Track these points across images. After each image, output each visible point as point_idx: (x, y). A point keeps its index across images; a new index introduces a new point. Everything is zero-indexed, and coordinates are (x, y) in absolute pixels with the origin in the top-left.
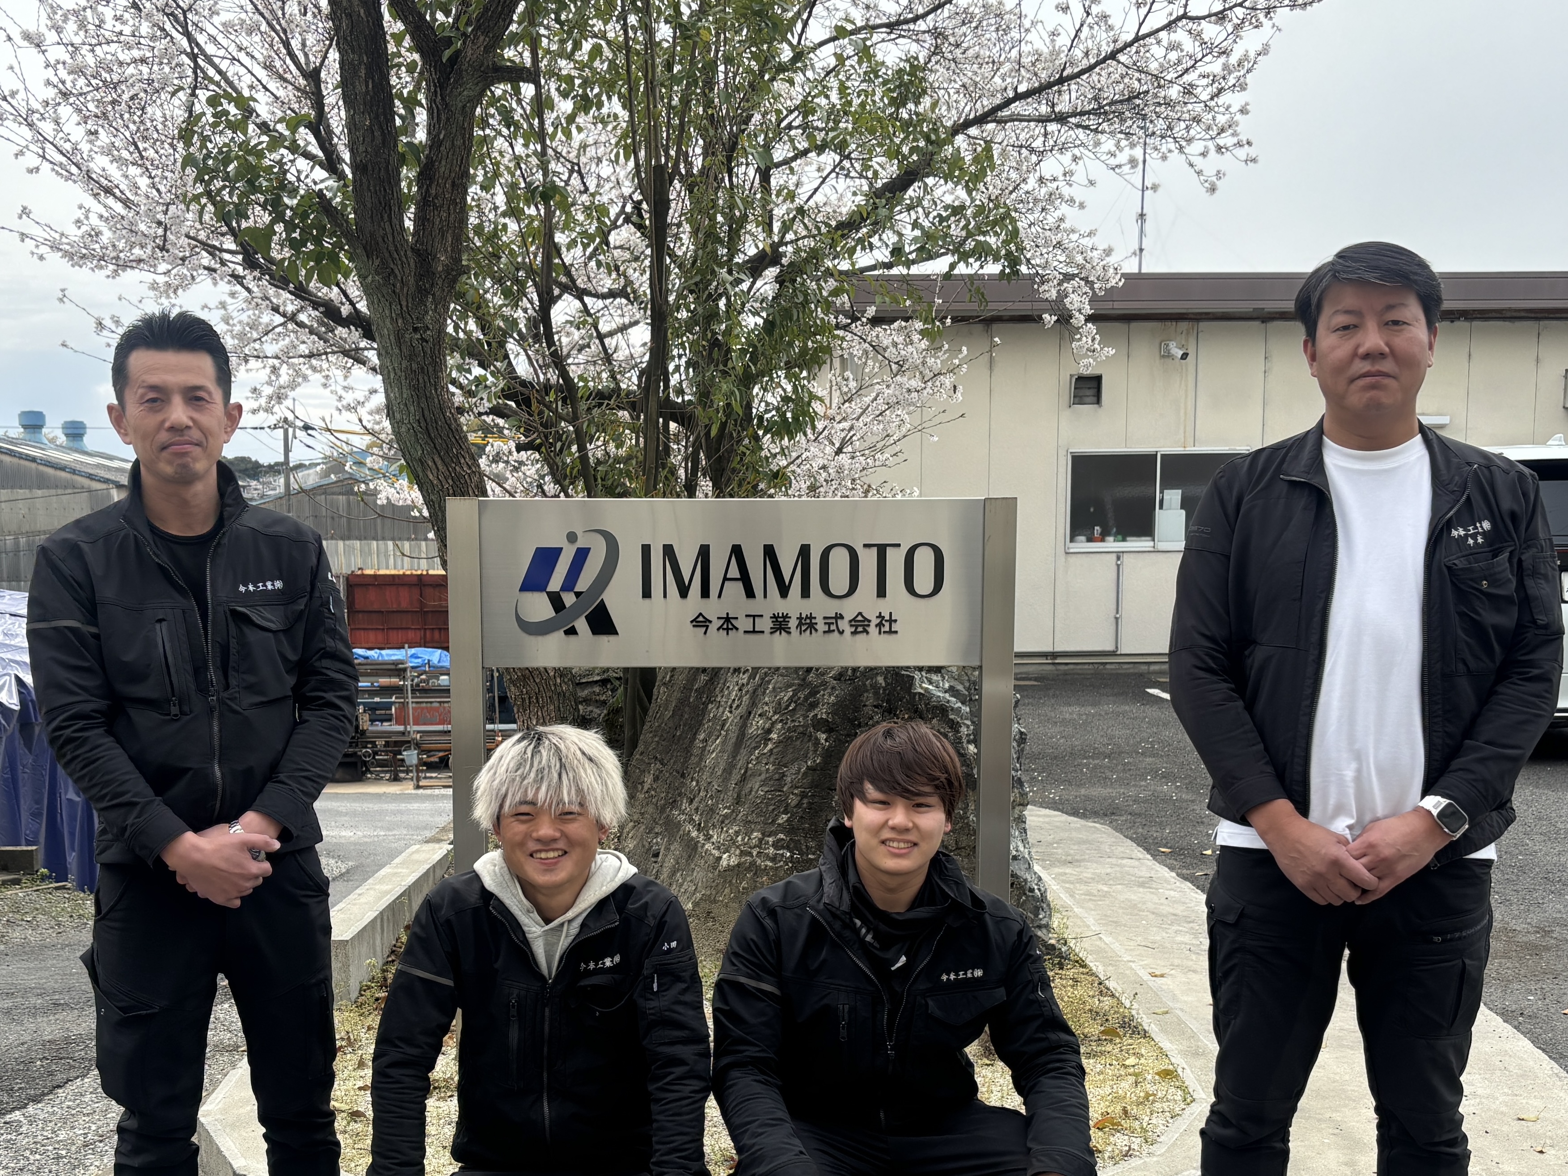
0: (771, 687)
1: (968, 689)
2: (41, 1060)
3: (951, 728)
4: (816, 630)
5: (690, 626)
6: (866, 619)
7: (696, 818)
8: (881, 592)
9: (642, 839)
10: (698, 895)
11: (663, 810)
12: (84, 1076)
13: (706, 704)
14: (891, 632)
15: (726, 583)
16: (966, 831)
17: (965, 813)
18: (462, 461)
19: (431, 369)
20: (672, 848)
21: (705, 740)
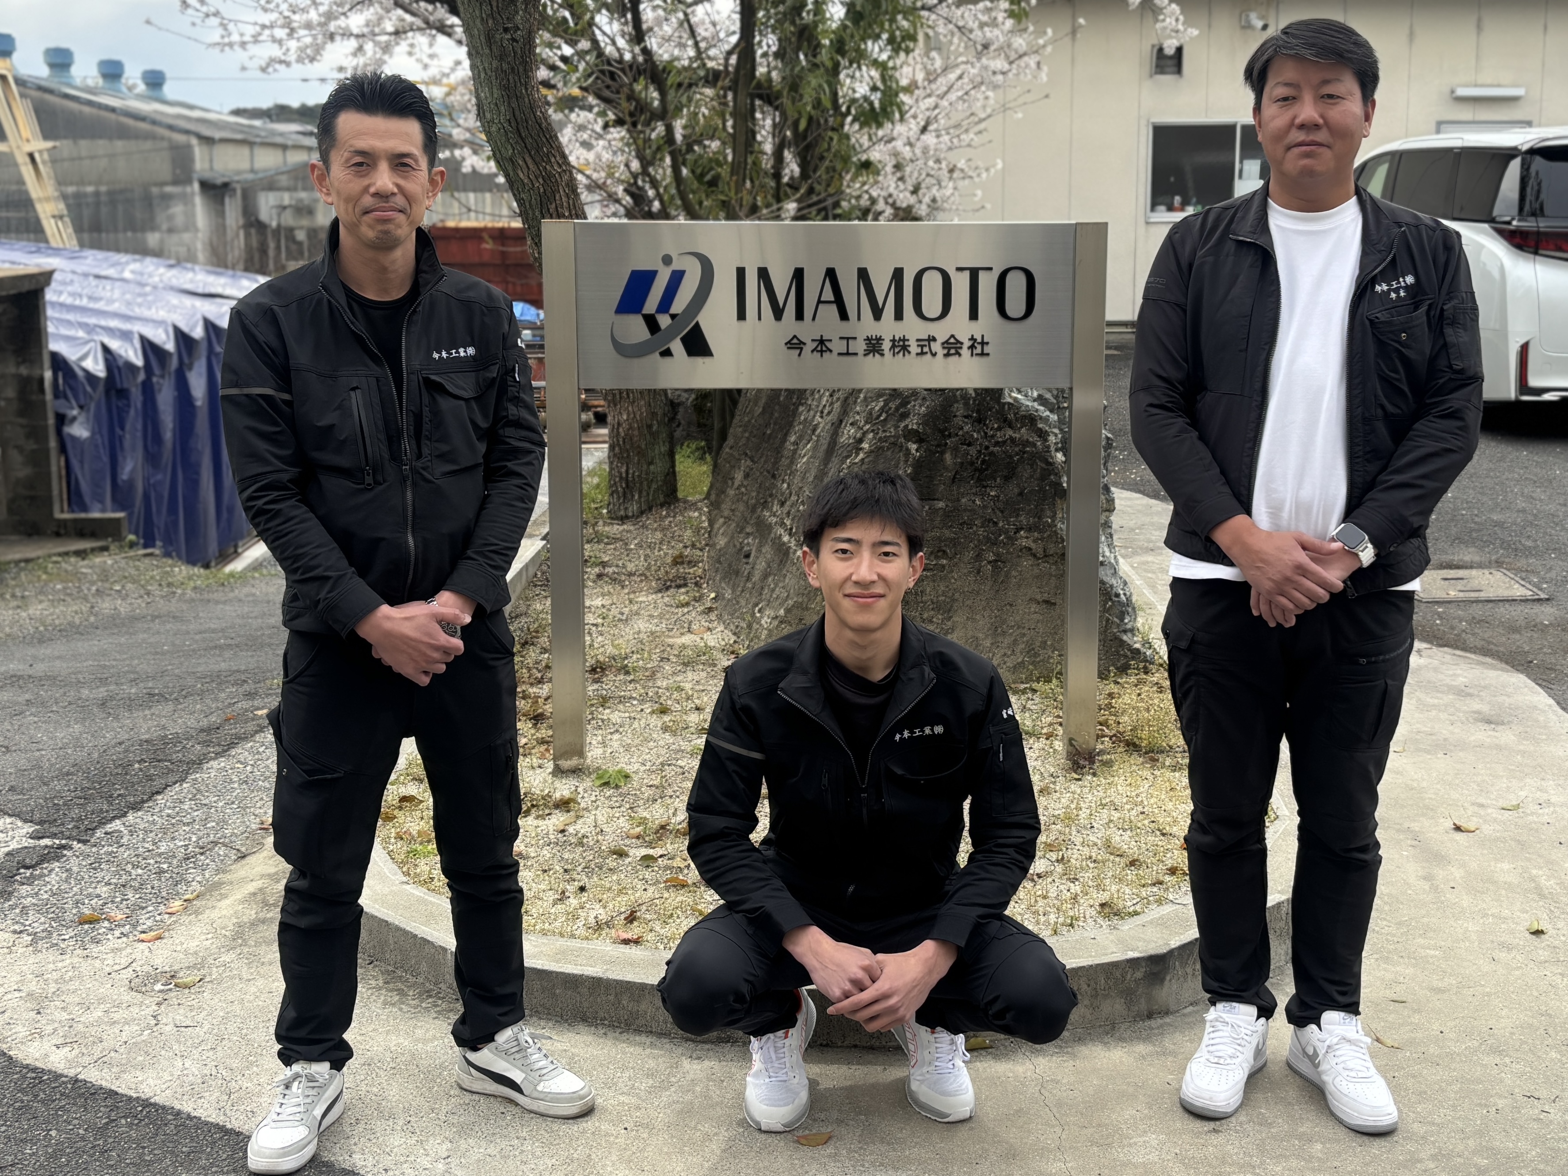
0: (862, 396)
1: (1056, 397)
2: (139, 762)
3: (1040, 436)
4: (909, 352)
5: (785, 348)
6: (958, 342)
7: (788, 522)
8: (974, 315)
9: (732, 537)
10: (790, 602)
11: (753, 510)
12: (183, 780)
13: (797, 406)
14: (982, 354)
15: (821, 306)
16: (1054, 539)
17: (1053, 521)
18: (553, 160)
19: (521, 70)
20: (764, 551)
21: (796, 443)
